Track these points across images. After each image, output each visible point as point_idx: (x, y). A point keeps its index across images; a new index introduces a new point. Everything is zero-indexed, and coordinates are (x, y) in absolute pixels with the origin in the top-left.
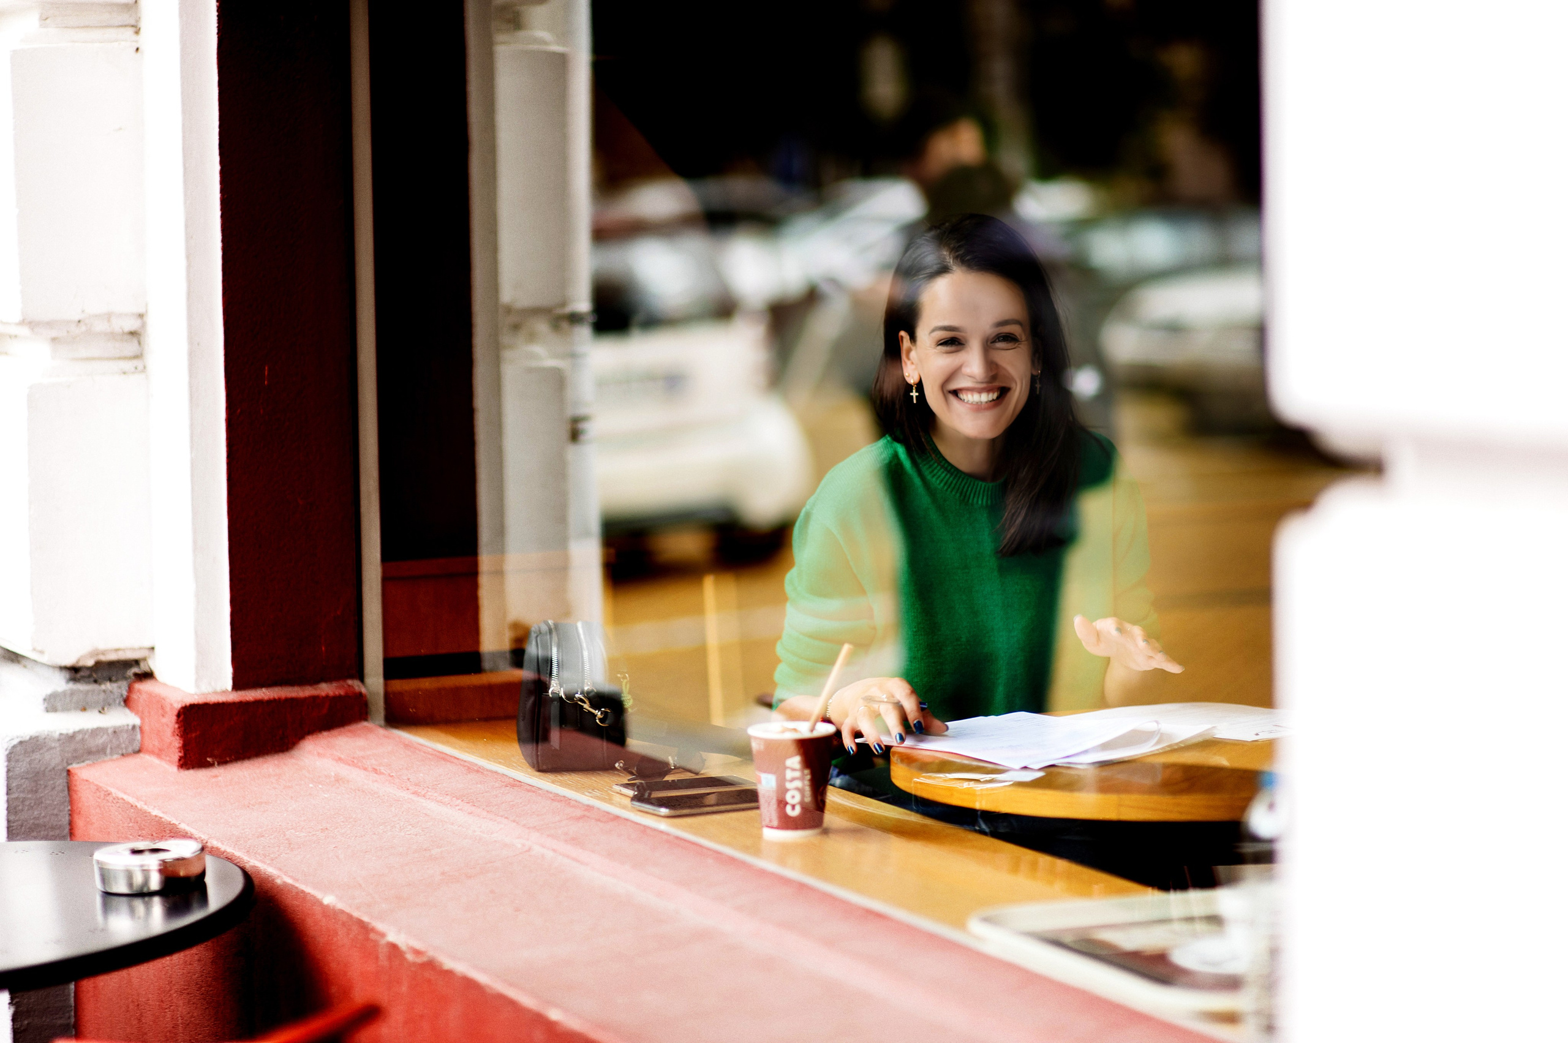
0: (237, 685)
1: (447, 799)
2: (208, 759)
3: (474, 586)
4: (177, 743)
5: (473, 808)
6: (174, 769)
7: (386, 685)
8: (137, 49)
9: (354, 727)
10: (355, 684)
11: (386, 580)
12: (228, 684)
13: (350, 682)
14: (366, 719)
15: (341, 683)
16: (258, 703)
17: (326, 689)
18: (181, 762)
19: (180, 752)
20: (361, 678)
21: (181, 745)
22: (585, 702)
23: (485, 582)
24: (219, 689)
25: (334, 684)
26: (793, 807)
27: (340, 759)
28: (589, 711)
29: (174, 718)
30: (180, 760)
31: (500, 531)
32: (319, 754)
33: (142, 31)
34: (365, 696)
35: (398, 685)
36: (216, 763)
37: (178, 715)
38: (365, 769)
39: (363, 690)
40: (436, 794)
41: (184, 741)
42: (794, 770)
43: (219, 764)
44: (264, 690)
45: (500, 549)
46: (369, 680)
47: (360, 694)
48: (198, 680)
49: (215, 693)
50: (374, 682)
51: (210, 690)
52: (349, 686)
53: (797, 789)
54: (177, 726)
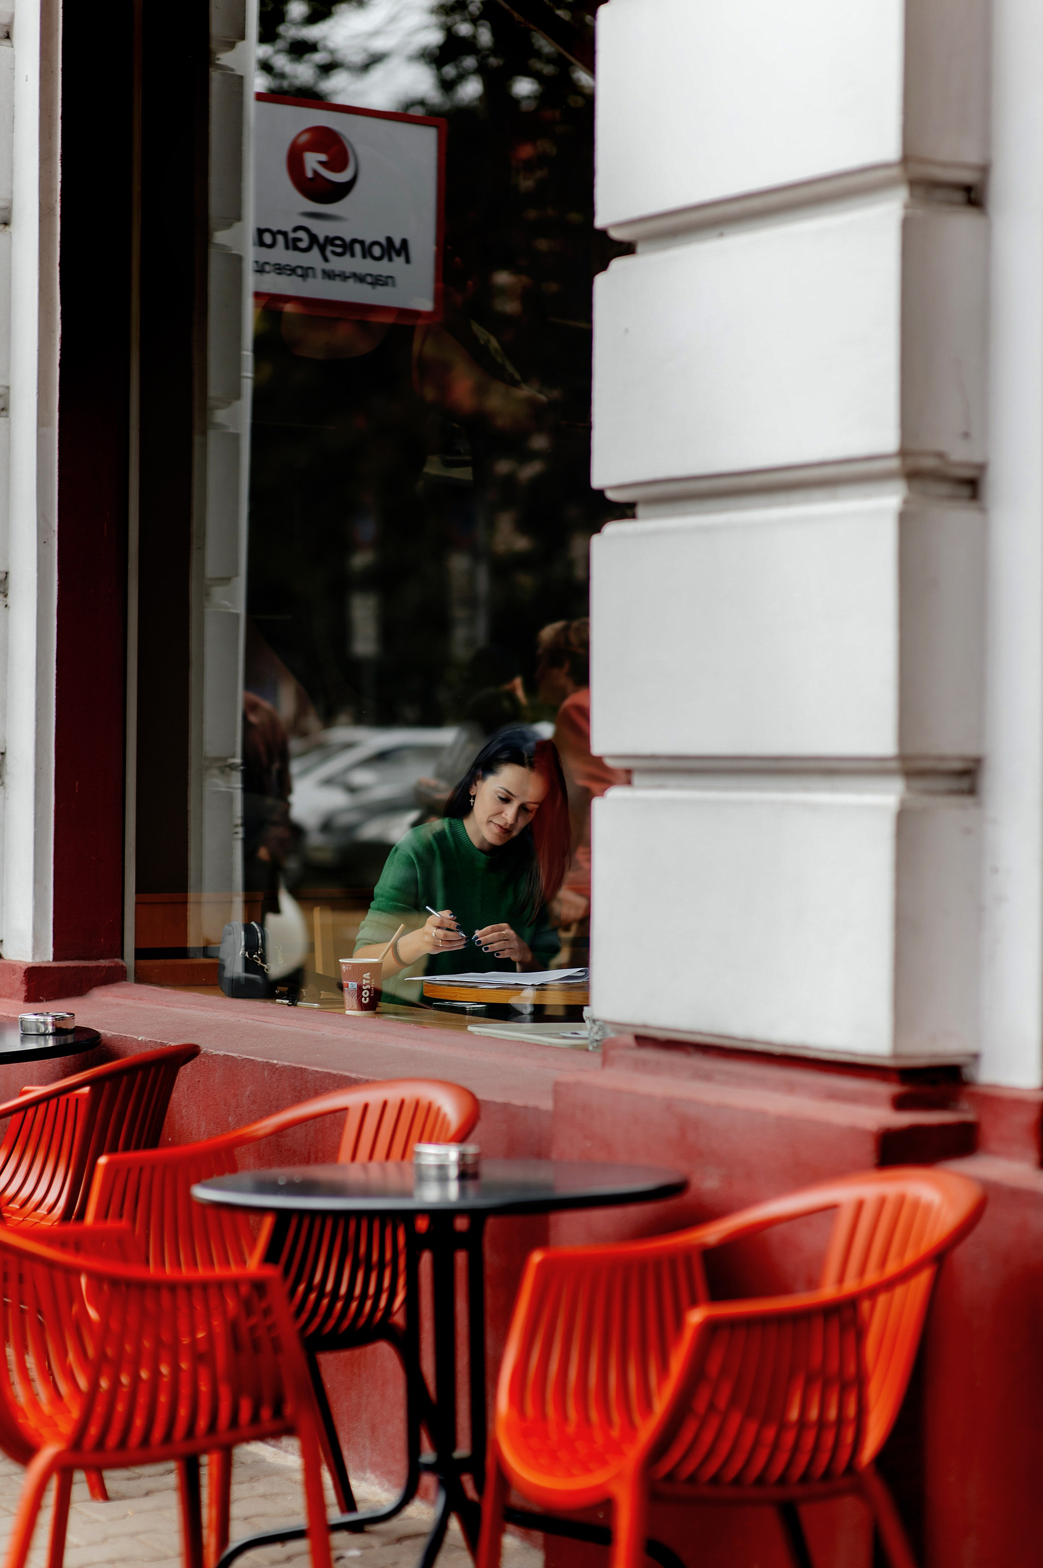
0: (55, 959)
1: (187, 1006)
2: (40, 998)
3: (186, 910)
4: (24, 988)
5: (203, 1008)
6: (22, 1003)
7: (136, 963)
8: (6, 606)
9: (119, 984)
10: (119, 961)
11: (137, 903)
12: (51, 958)
13: (116, 960)
14: (126, 981)
15: (112, 960)
16: (68, 968)
17: (103, 963)
18: (26, 999)
19: (25, 993)
20: (123, 958)
21: (26, 989)
22: (258, 960)
23: (191, 909)
24: (45, 960)
25: (108, 961)
26: (366, 998)
27: (117, 996)
28: (261, 965)
29: (23, 974)
30: (25, 998)
31: (200, 880)
32: (103, 995)
33: (9, 595)
34: (125, 967)
35: (143, 963)
36: (45, 1000)
37: (25, 973)
38: (134, 999)
39: (124, 964)
40: (180, 1005)
41: (28, 987)
42: (367, 979)
43: (46, 1000)
44: (70, 962)
45: (200, 890)
46: (126, 959)
47: (123, 966)
48: (34, 955)
49: (43, 962)
50: (129, 960)
51: (40, 961)
52: (116, 962)
53: (367, 989)
54: (24, 978)
